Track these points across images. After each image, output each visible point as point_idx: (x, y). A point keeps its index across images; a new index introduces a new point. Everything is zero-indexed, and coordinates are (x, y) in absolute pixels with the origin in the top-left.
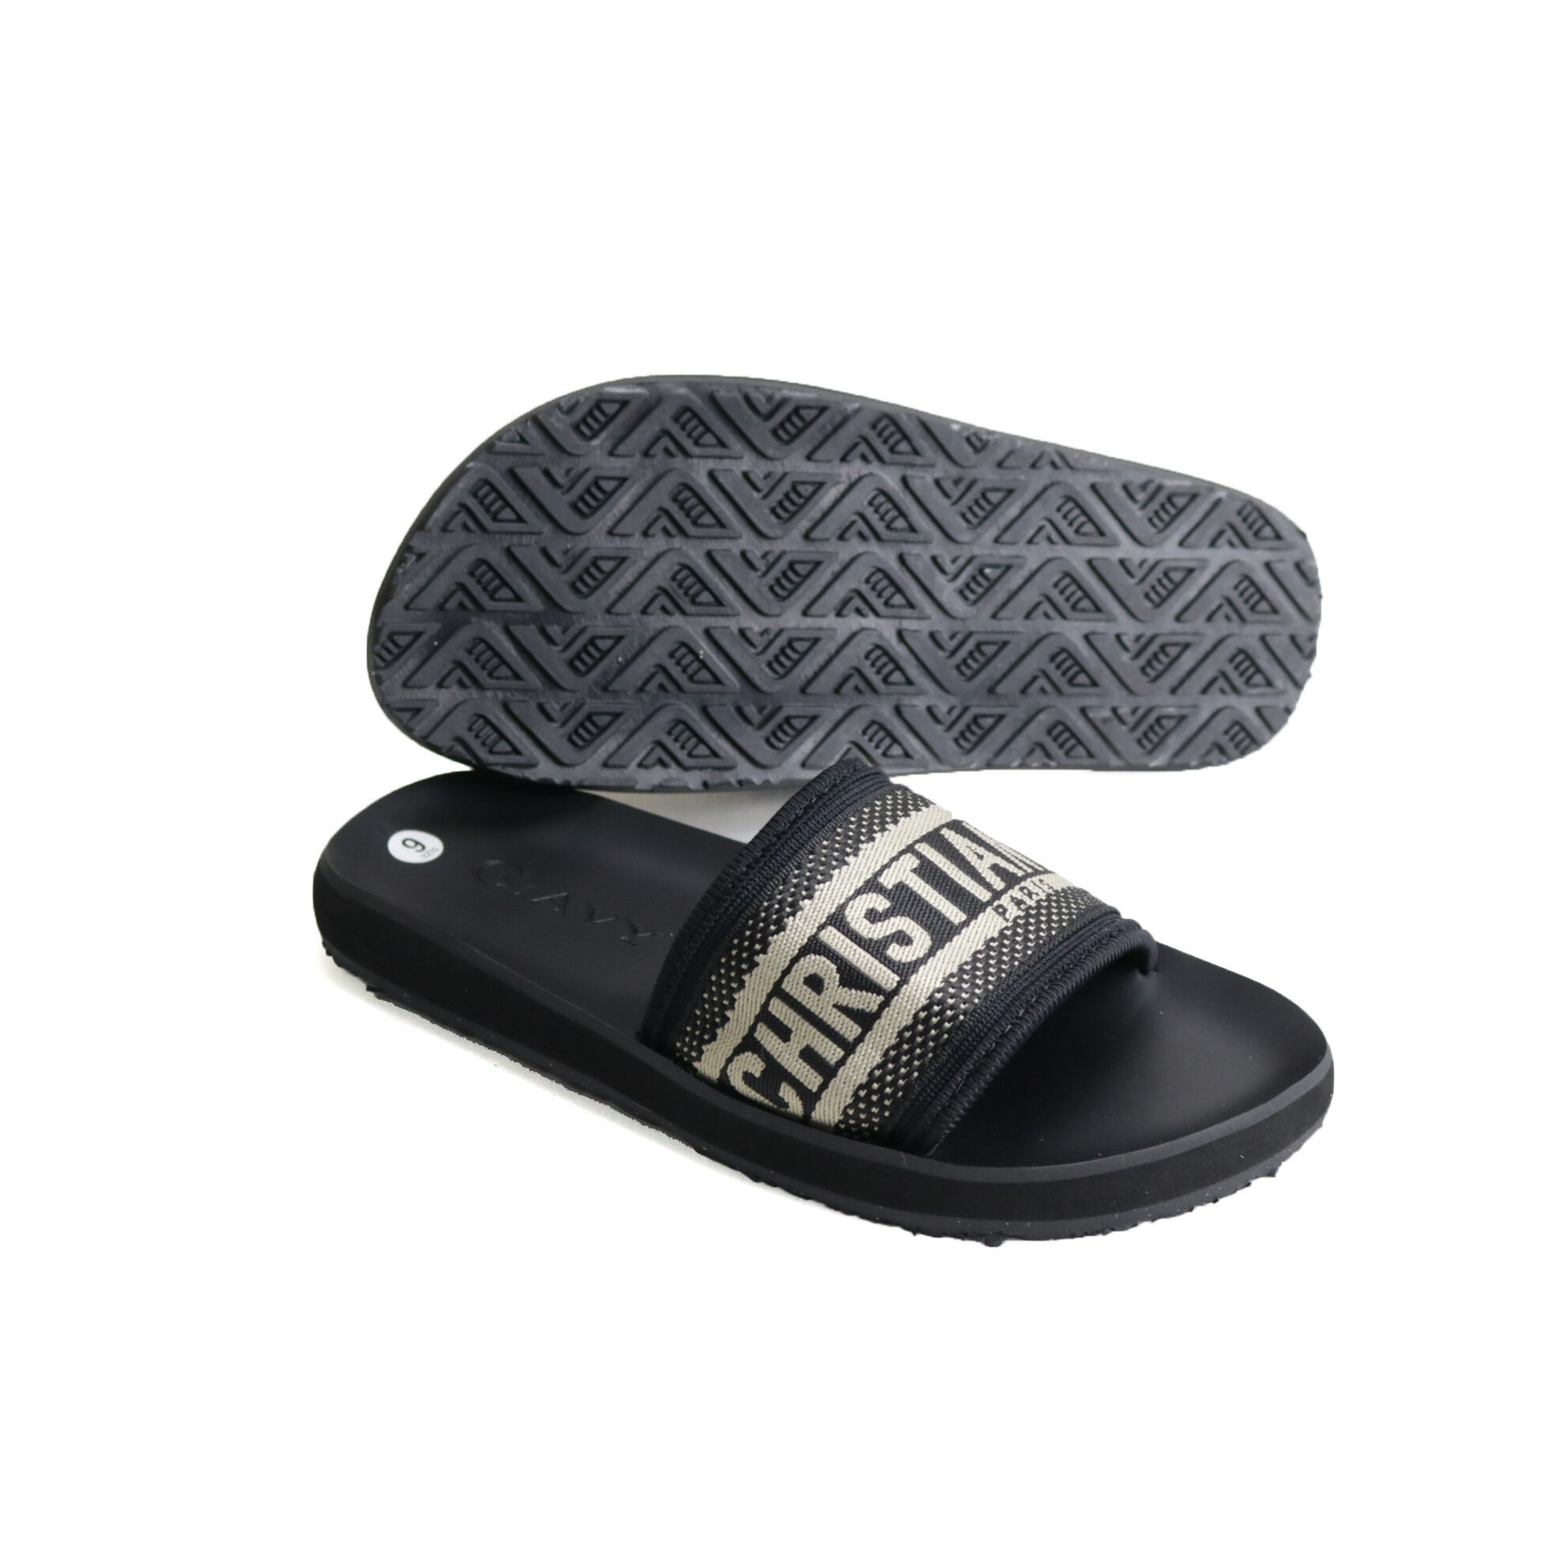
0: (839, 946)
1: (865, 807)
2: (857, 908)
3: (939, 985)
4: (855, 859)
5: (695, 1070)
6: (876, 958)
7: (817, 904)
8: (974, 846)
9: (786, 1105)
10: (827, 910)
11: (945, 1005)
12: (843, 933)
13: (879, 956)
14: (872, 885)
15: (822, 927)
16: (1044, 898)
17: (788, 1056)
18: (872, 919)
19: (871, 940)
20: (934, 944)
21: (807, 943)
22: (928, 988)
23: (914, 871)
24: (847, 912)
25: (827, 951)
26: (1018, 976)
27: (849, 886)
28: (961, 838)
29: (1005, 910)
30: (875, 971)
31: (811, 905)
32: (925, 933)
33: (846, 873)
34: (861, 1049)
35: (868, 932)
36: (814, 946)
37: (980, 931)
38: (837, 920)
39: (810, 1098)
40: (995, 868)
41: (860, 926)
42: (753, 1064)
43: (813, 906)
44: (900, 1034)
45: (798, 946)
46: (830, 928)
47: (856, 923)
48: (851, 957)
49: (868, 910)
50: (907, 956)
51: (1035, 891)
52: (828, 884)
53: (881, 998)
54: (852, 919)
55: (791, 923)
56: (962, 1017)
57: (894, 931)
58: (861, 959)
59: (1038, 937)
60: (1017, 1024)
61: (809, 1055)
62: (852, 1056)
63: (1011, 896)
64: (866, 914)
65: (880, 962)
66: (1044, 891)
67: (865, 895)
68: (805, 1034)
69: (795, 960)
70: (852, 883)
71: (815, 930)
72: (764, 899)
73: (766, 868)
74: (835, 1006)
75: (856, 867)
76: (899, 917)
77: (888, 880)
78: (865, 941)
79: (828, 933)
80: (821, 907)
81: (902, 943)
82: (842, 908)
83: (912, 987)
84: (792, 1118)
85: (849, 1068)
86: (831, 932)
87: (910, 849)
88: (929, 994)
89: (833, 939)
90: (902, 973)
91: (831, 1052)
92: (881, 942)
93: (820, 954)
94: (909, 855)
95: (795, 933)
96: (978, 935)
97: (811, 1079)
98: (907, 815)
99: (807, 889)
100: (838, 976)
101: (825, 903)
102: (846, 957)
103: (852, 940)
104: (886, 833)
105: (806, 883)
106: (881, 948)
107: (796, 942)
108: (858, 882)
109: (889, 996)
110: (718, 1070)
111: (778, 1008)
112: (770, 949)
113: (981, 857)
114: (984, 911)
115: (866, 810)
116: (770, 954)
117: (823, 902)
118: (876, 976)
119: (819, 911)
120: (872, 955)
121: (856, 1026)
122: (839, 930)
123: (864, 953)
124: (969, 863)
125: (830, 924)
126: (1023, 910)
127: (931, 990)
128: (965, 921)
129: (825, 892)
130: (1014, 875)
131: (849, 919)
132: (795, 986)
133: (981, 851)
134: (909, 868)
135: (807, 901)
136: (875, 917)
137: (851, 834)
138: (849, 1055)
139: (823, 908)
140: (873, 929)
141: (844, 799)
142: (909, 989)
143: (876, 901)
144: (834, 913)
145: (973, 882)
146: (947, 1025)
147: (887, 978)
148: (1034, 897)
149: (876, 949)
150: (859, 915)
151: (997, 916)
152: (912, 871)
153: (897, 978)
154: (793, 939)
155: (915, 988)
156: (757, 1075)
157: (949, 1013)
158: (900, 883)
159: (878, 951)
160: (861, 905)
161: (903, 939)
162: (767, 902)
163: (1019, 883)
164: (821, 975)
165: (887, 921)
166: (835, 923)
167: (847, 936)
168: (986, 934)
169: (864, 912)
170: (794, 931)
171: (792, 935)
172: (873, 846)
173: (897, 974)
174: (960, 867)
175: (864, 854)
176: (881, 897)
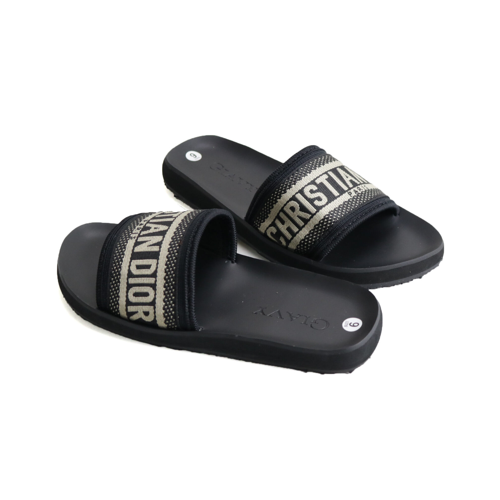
0: (301, 199)
1: (316, 159)
2: (308, 189)
3: (327, 213)
4: (309, 174)
5: (258, 230)
6: (311, 204)
7: (296, 186)
8: (346, 174)
9: (282, 243)
10: (299, 189)
11: (328, 219)
12: (302, 196)
13: (312, 203)
14: (313, 182)
15: (297, 193)
16: (364, 191)
17: (283, 229)
18: (311, 192)
19: (310, 198)
20: (328, 201)
21: (292, 197)
22: (324, 214)
23: (326, 179)
24: (304, 190)
25: (297, 200)
26: (351, 213)
27: (306, 182)
28: (343, 171)
29: (351, 194)
30: (310, 207)
31: (294, 186)
32: (326, 198)
33: (306, 178)
34: (303, 229)
35: (310, 196)
36: (294, 198)
37: (343, 199)
38: (301, 192)
39: (288, 242)
40: (351, 181)
41: (308, 194)
42: (273, 229)
43: (295, 187)
44: (315, 226)
45: (289, 198)
46: (299, 194)
47: (307, 193)
48: (304, 203)
49: (310, 190)
50: (320, 204)
51: (362, 189)
52: (300, 181)
53: (311, 215)
54: (306, 192)
55: (288, 191)
56: (333, 223)
57: (317, 196)
58: (306, 204)
59: (360, 202)
60: (348, 227)
61: (289, 229)
62: (301, 231)
63: (354, 190)
64: (310, 191)
65: (312, 205)
66: (364, 189)
67: (310, 185)
68: (289, 224)
69: (288, 202)
70: (307, 181)
71: (295, 194)
72: (282, 183)
73: (284, 174)
74: (298, 216)
75: (310, 176)
76: (319, 192)
77: (318, 181)
78: (308, 199)
79: (298, 195)
80: (297, 187)
81: (319, 200)
82: (303, 188)
83: (320, 213)
84: (282, 246)
85: (299, 235)
86: (299, 195)
87: (326, 173)
88: (324, 216)
89: (299, 197)
90: (318, 209)
91: (295, 229)
92: (313, 199)
93: (295, 201)
94: (325, 175)
95: (289, 194)
96: (342, 200)
97: (289, 236)
98: (327, 163)
99: (294, 182)
100: (299, 208)
101: (299, 186)
102: (302, 202)
103: (305, 198)
104: (320, 168)
105: (294, 180)
106: (313, 201)
107: (289, 197)
108: (309, 181)
109: (313, 215)
110: (264, 231)
111: (282, 215)
112: (281, 198)
113: (347, 177)
114: (345, 193)
115: (315, 160)
116: (281, 199)
117: (298, 186)
118: (310, 209)
119: (296, 189)
120: (310, 203)
121: (303, 223)
122: (301, 195)
123: (307, 202)
124: (343, 179)
125: (299, 193)
126: (357, 194)
127: (325, 215)
128: (339, 196)
129: (299, 183)
130: (356, 183)
131: (305, 192)
132: (287, 210)
133: (348, 175)
134: (325, 178)
135: (293, 185)
136: (312, 192)
137: (309, 167)
138: (300, 231)
139: (298, 188)
140: (311, 195)
141: (309, 156)
142: (319, 214)
143: (313, 187)
144: (301, 190)
145: (343, 184)
146: (328, 225)
147: (313, 210)
148: (361, 190)
149: (311, 201)
150: (308, 191)
151: (348, 195)
152: (325, 179)
153: (316, 210)
154: (288, 196)
155: (321, 214)
156: (274, 233)
157: (329, 222)
158: (321, 182)
159: (311, 202)
160: (309, 188)
161: (319, 199)
162: (282, 184)
163: (357, 186)
164: (295, 207)
165: (316, 193)
166: (301, 193)
167: (303, 197)
168: (344, 200)
169: (309, 190)
170: (289, 193)
171: (288, 195)
172: (315, 171)
173: (316, 209)
174: (340, 180)
175: (312, 173)
176: (315, 186)
